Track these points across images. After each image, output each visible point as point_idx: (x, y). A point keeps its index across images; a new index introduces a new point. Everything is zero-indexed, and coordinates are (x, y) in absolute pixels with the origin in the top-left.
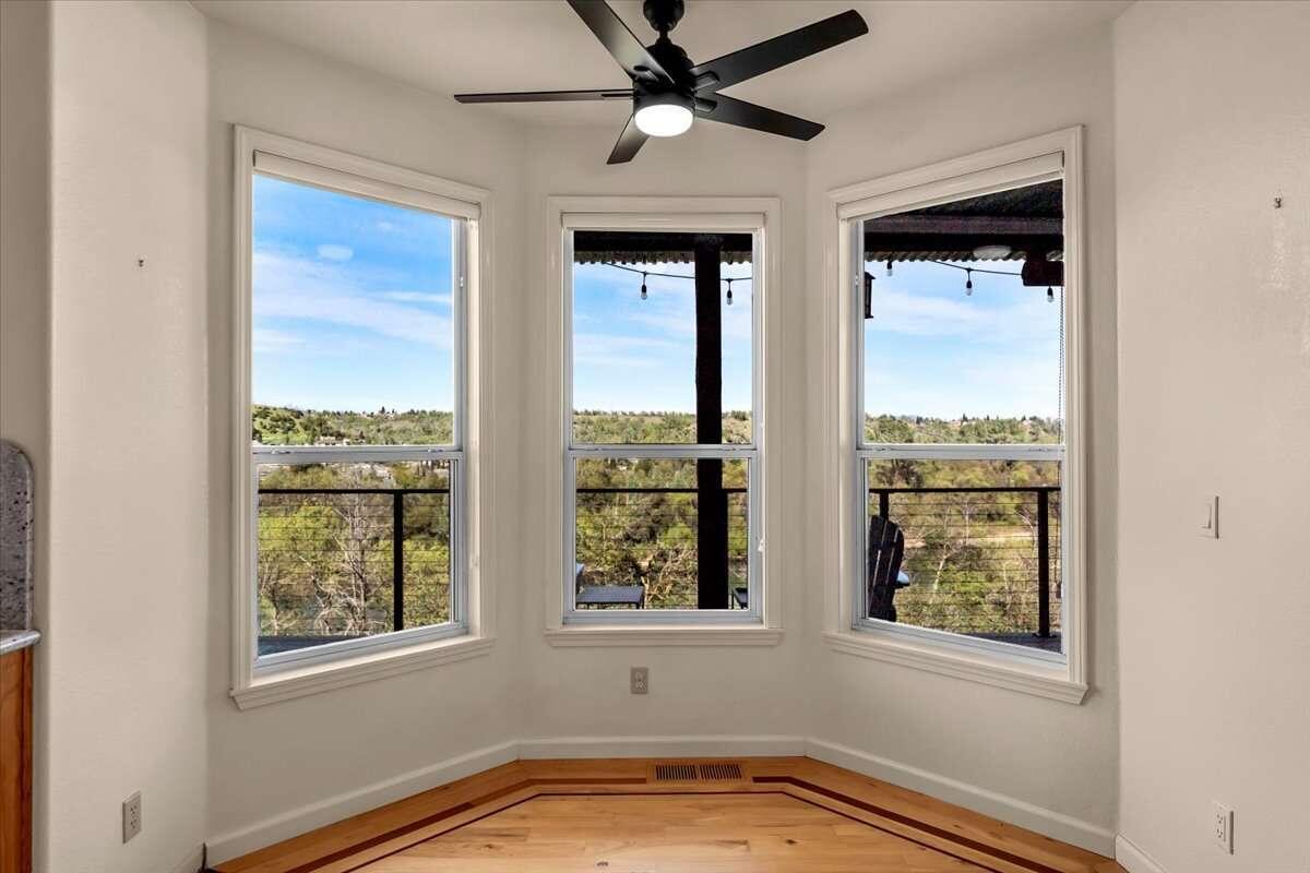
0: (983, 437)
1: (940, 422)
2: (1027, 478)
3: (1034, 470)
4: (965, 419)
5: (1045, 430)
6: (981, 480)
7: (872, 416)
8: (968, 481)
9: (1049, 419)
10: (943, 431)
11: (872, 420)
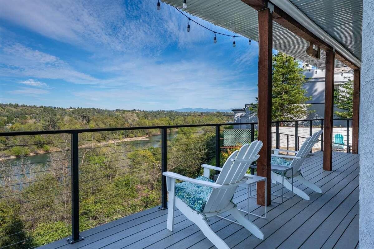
0: (79, 114)
1: (63, 109)
2: (94, 126)
3: (95, 124)
4: (71, 108)
5: (96, 112)
6: (80, 128)
7: (37, 106)
8: (76, 128)
9: (97, 109)
10: (64, 112)
11: (37, 108)
